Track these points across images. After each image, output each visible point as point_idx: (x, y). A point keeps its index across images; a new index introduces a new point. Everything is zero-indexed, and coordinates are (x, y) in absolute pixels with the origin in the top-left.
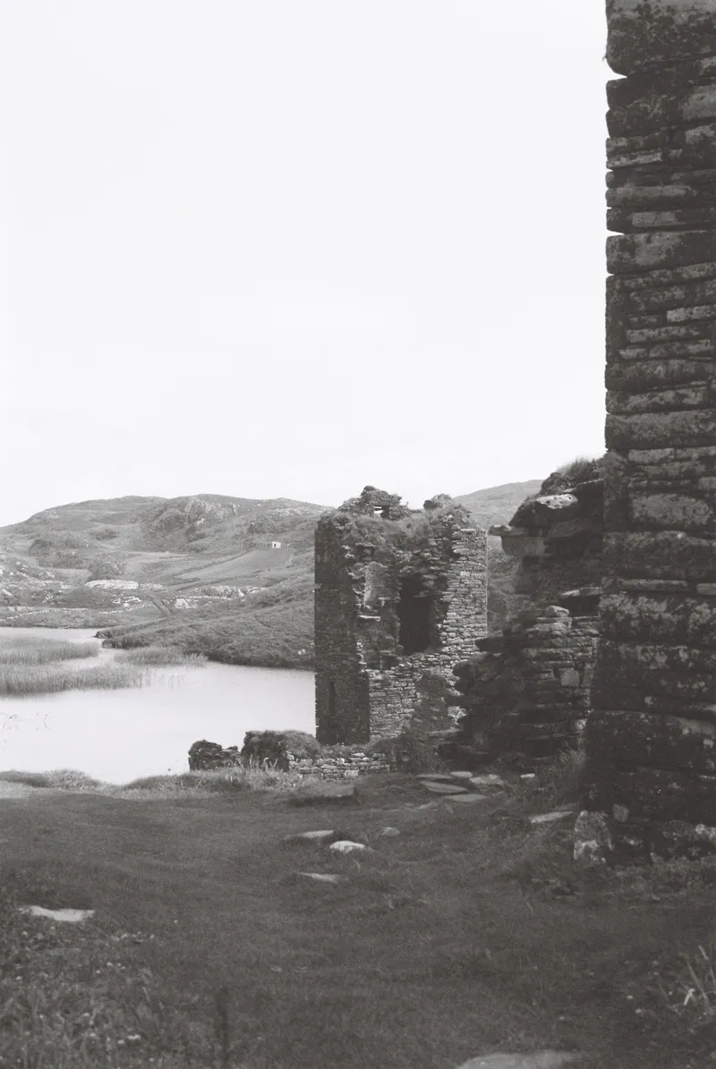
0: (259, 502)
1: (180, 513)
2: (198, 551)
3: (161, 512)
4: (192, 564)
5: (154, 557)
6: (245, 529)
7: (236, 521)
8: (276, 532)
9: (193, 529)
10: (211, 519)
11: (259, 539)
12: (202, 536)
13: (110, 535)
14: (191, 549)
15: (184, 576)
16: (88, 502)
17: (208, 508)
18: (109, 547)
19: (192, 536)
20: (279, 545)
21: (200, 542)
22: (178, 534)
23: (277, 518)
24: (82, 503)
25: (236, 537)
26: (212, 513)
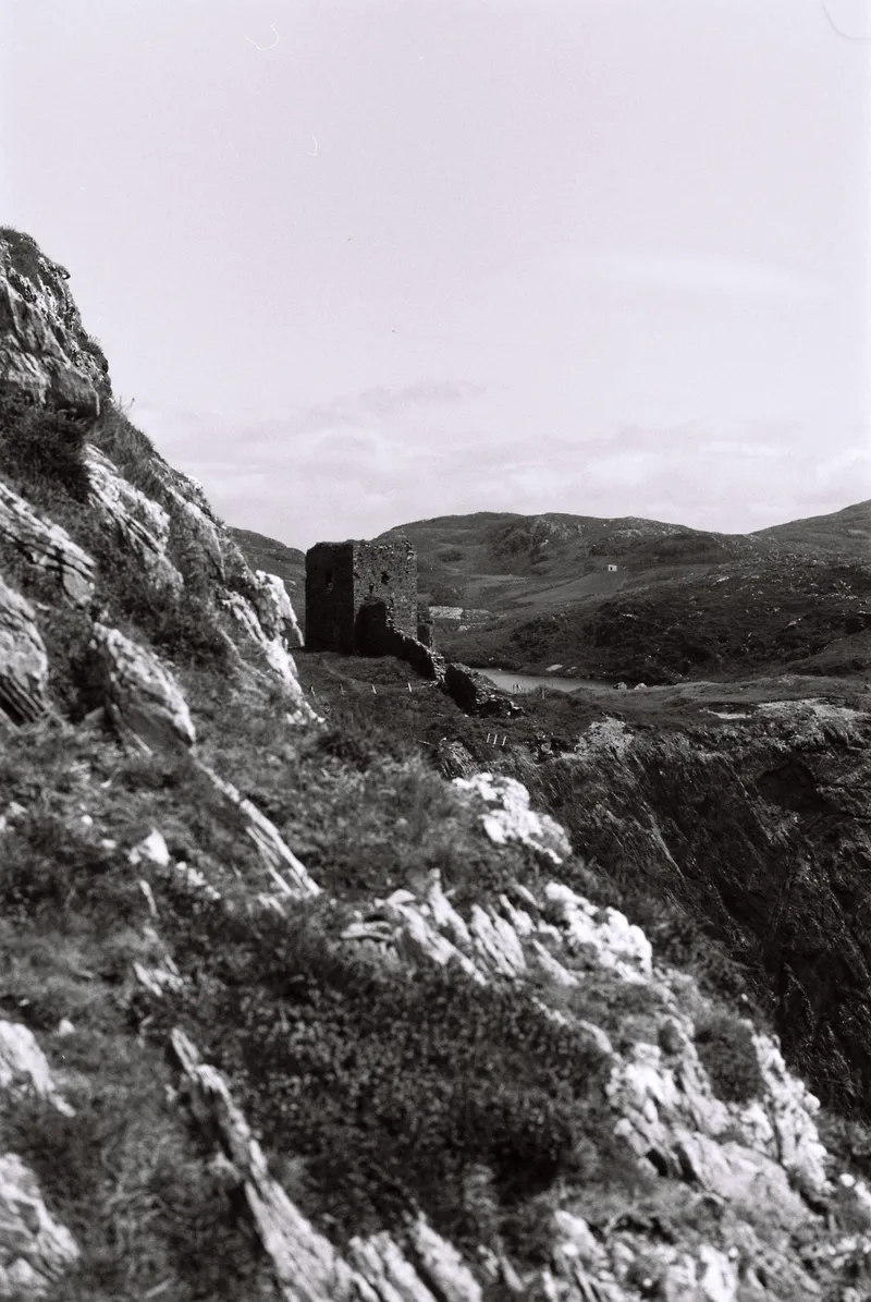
0: (606, 521)
1: (525, 534)
2: (540, 574)
3: (508, 532)
4: (533, 587)
5: (496, 580)
6: (587, 551)
7: (579, 542)
8: (616, 554)
9: (537, 551)
10: (556, 541)
11: (598, 561)
12: (544, 559)
13: (456, 557)
14: (533, 572)
15: (520, 600)
16: (440, 519)
17: (554, 528)
18: (454, 570)
19: (535, 558)
20: (615, 568)
21: (541, 565)
22: (523, 555)
23: (618, 539)
24: (434, 520)
25: (577, 559)
26: (557, 534)
